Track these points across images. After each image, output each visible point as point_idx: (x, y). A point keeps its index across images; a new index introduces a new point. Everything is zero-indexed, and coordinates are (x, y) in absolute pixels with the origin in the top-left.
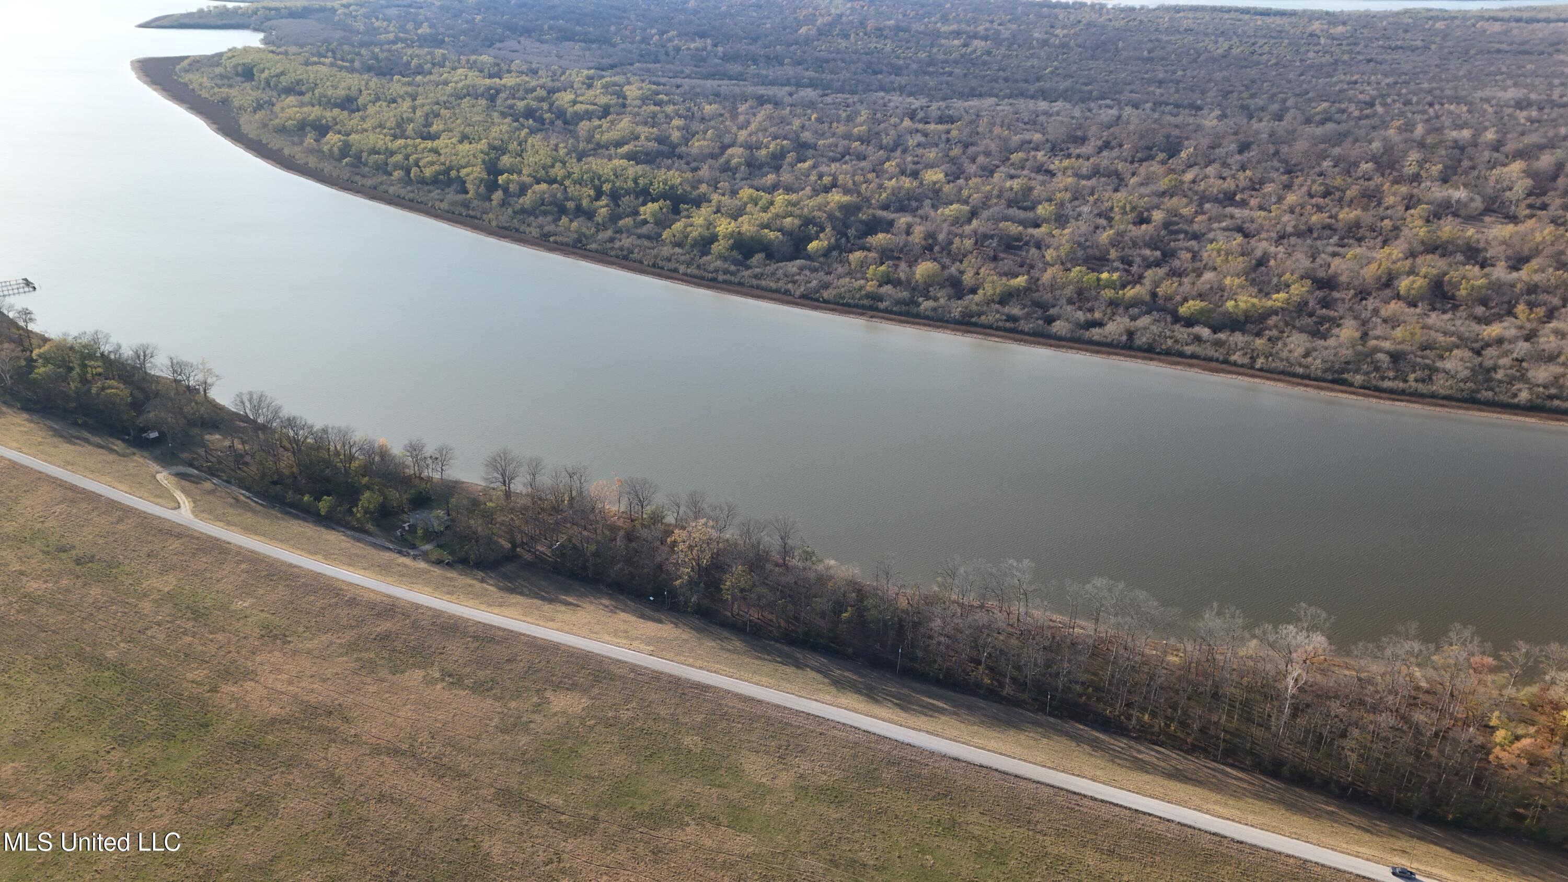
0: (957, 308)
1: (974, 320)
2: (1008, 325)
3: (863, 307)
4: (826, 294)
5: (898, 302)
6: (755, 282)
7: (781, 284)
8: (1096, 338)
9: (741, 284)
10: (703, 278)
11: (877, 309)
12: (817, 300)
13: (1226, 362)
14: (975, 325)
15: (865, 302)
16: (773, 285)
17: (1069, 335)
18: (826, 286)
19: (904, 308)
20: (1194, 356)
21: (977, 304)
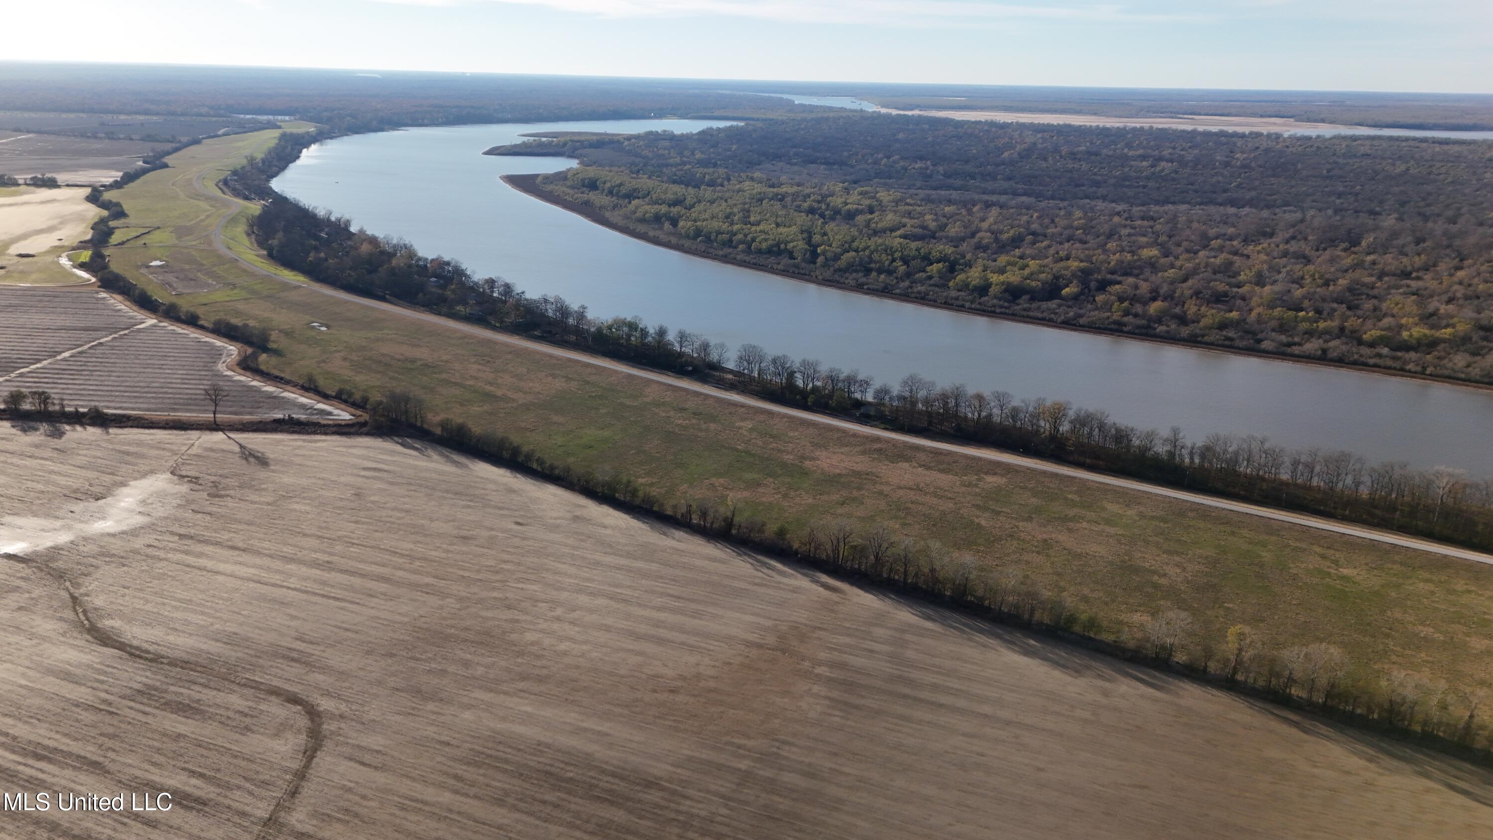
0: (1185, 332)
1: (1199, 339)
2: (1226, 343)
3: (1111, 330)
4: (1082, 321)
5: (1138, 327)
6: (1025, 313)
7: (1045, 314)
8: (1297, 352)
9: (1013, 314)
10: (984, 311)
11: (1122, 331)
12: (1075, 325)
13: (1402, 370)
14: (1200, 342)
15: (1112, 326)
16: (1040, 315)
17: (1275, 350)
18: (1081, 316)
19: (1143, 331)
20: (1376, 366)
21: (1201, 329)
